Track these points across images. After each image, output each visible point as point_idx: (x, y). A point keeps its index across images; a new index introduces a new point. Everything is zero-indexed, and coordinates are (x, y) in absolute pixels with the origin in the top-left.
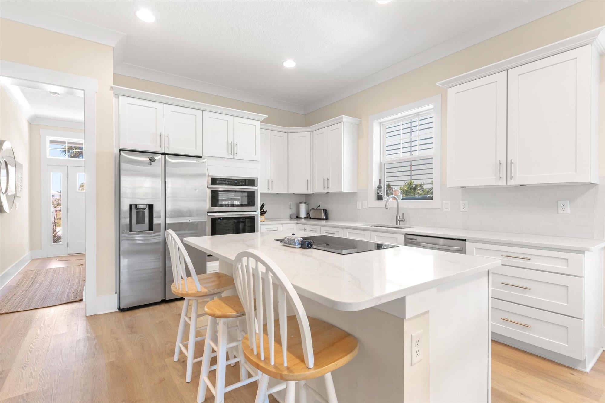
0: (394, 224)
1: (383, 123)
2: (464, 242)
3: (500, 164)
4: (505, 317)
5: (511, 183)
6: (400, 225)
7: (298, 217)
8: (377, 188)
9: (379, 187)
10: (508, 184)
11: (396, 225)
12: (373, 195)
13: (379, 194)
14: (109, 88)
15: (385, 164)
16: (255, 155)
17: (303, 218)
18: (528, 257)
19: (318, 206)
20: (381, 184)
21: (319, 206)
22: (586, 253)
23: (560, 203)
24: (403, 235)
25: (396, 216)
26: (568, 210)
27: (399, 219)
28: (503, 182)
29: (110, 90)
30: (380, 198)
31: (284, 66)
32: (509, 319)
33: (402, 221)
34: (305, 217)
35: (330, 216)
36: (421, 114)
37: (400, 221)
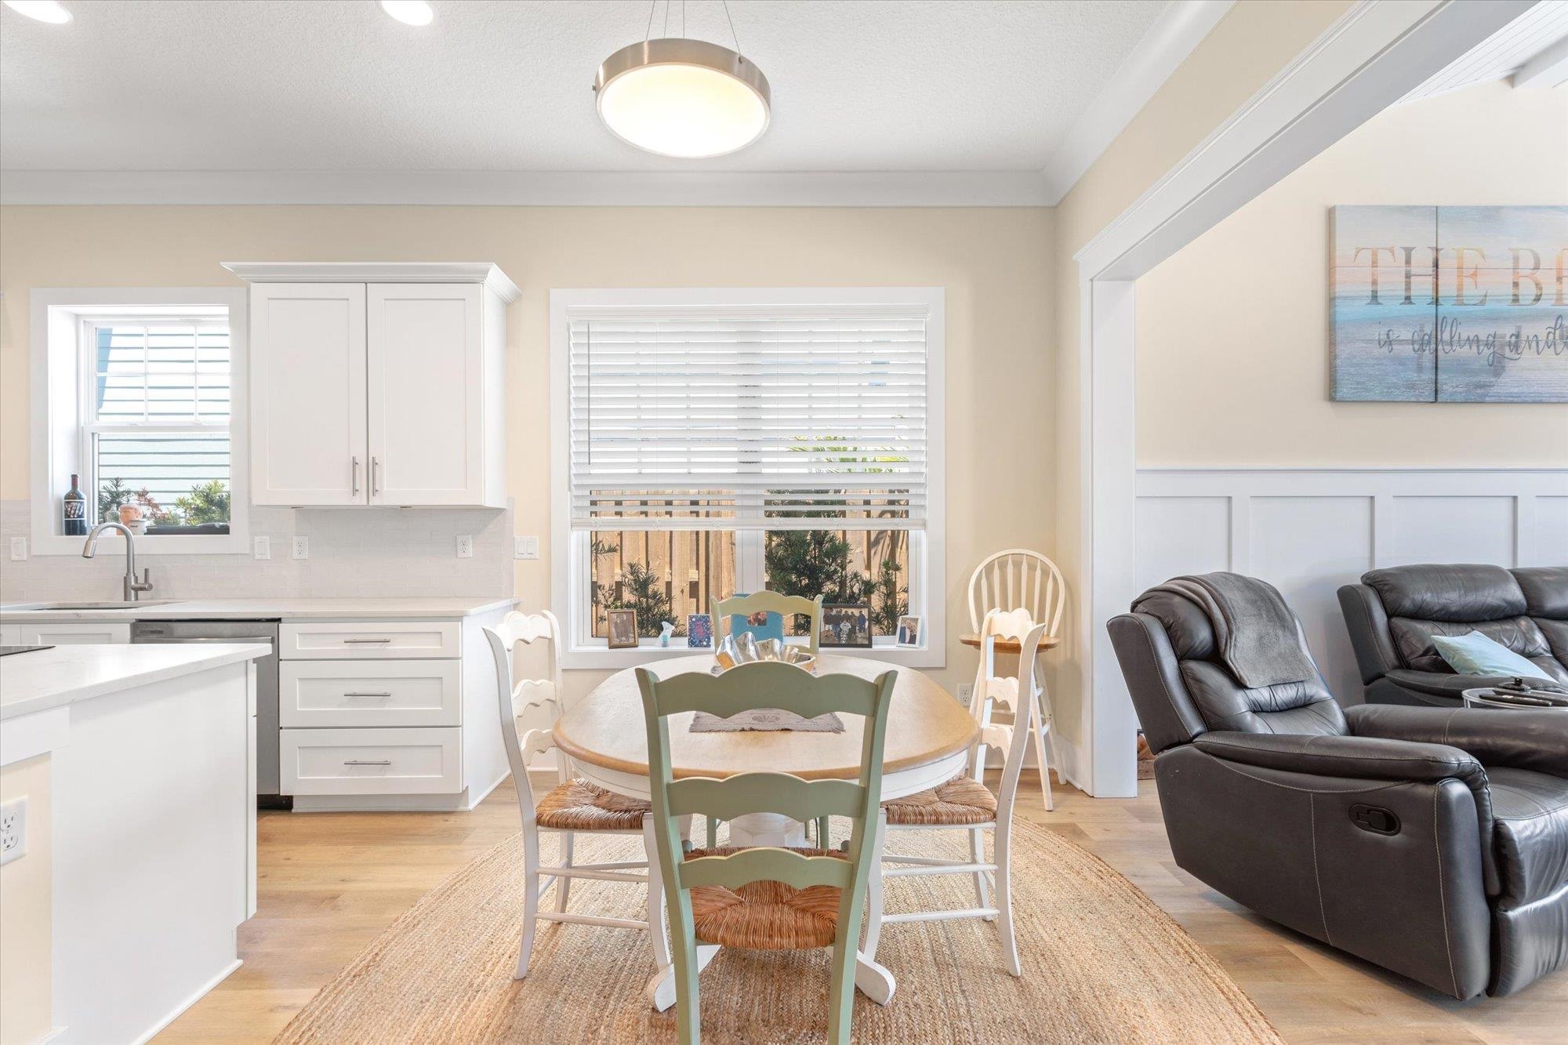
0: (119, 599)
1: (88, 319)
2: (276, 624)
3: (355, 464)
4: (351, 760)
5: (375, 501)
6: (137, 599)
8: (64, 501)
9: (73, 496)
10: (370, 504)
11: (125, 600)
12: (49, 520)
13: (69, 517)
15: (93, 434)
18: (387, 637)
20: (79, 489)
22: (465, 619)
23: (460, 539)
24: (129, 625)
25: (125, 578)
26: (470, 551)
27: (133, 583)
28: (360, 500)
30: (73, 527)
32: (359, 761)
33: (142, 589)
36: (200, 321)
37: (136, 590)
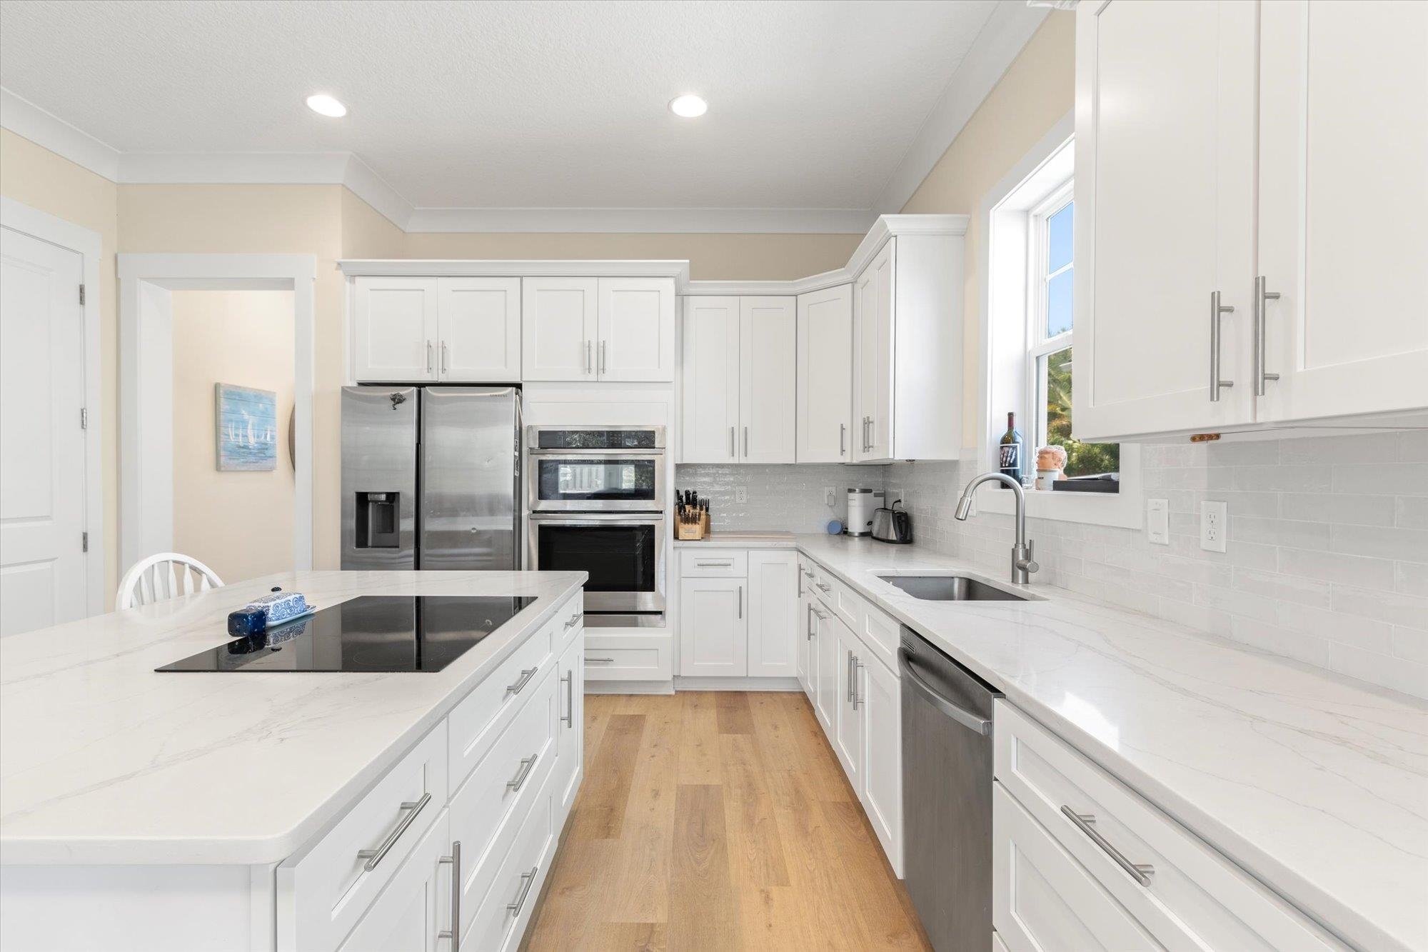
1: (1037, 211)
3: (1220, 310)
6: (1025, 582)
7: (845, 532)
8: (999, 446)
9: (1007, 440)
11: (1013, 581)
13: (1003, 465)
14: (335, 265)
16: (659, 367)
17: (856, 534)
19: (896, 502)
21: (900, 501)
24: (899, 627)
25: (1013, 550)
27: (1021, 559)
29: (337, 269)
31: (676, 115)
33: (1025, 568)
34: (862, 531)
35: (919, 531)
37: (1022, 569)
